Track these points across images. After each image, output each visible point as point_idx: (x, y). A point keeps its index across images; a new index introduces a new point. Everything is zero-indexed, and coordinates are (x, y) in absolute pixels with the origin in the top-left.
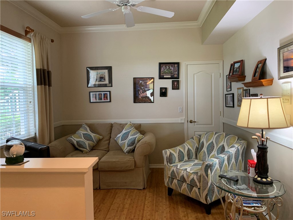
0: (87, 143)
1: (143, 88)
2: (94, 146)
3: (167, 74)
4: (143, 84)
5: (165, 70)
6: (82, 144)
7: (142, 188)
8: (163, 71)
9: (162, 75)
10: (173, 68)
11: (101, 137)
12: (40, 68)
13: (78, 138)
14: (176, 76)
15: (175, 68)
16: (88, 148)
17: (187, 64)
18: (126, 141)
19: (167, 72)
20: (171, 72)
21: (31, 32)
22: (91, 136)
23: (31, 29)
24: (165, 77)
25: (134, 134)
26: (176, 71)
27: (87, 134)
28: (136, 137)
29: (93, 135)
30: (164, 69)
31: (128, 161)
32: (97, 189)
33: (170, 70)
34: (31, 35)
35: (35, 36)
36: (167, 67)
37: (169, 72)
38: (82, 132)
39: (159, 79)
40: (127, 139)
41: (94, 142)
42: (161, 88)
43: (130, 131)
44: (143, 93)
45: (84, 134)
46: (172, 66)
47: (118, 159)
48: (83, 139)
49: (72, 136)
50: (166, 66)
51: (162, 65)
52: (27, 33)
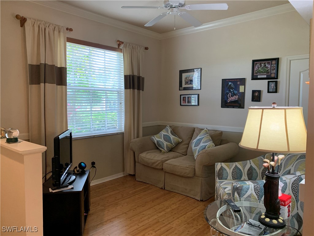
0: (165, 143)
1: (232, 90)
2: (172, 148)
3: (262, 74)
4: (232, 86)
5: (260, 69)
6: (161, 144)
7: (199, 199)
8: (257, 70)
9: (256, 74)
10: (269, 66)
11: (180, 140)
12: (129, 74)
13: (159, 138)
14: (273, 75)
15: (272, 65)
16: (165, 148)
17: (291, 59)
18: (198, 148)
19: (262, 70)
20: (267, 71)
21: (121, 44)
22: (170, 138)
23: (121, 42)
24: (259, 77)
25: (206, 142)
26: (274, 69)
27: (167, 135)
28: (207, 145)
29: (172, 137)
30: (258, 67)
31: (188, 167)
32: (162, 188)
33: (266, 68)
34: (122, 47)
35: (125, 47)
36: (262, 65)
37: (265, 70)
38: (163, 133)
39: (252, 80)
40: (199, 146)
41: (172, 144)
42: (253, 91)
43: (203, 138)
44: (232, 96)
45: (164, 135)
46: (268, 63)
47: (179, 164)
48: (162, 140)
49: (155, 136)
50: (260, 63)
51: (255, 63)
52: (119, 45)
